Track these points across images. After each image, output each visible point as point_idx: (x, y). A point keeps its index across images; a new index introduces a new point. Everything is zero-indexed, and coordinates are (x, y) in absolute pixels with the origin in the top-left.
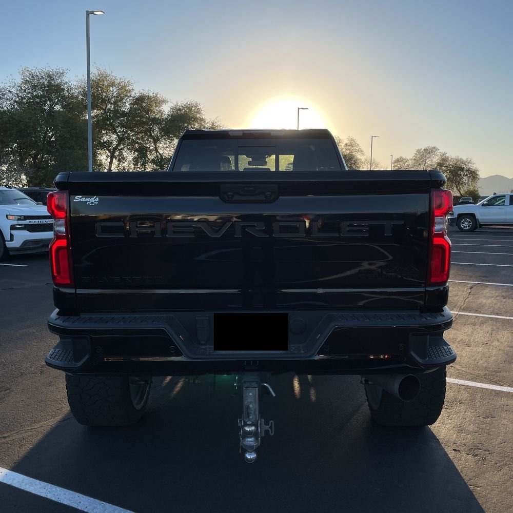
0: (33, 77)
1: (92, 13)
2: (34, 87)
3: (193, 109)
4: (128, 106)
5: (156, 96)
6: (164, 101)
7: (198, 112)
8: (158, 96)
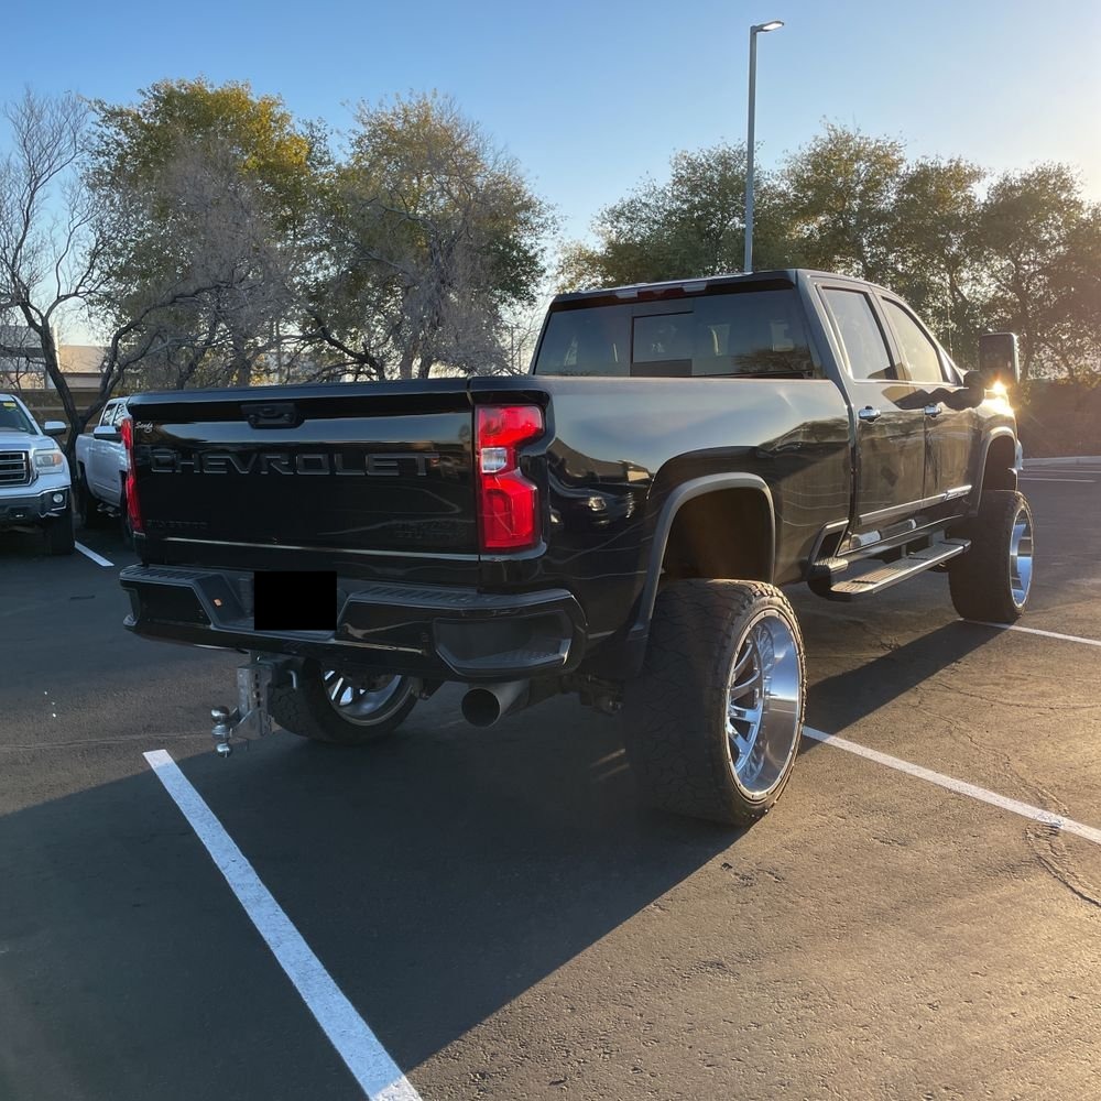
0: (694, 168)
1: (760, 29)
2: (694, 190)
3: (1052, 182)
4: (894, 197)
5: (957, 166)
6: (976, 175)
7: (1066, 185)
8: (962, 165)
